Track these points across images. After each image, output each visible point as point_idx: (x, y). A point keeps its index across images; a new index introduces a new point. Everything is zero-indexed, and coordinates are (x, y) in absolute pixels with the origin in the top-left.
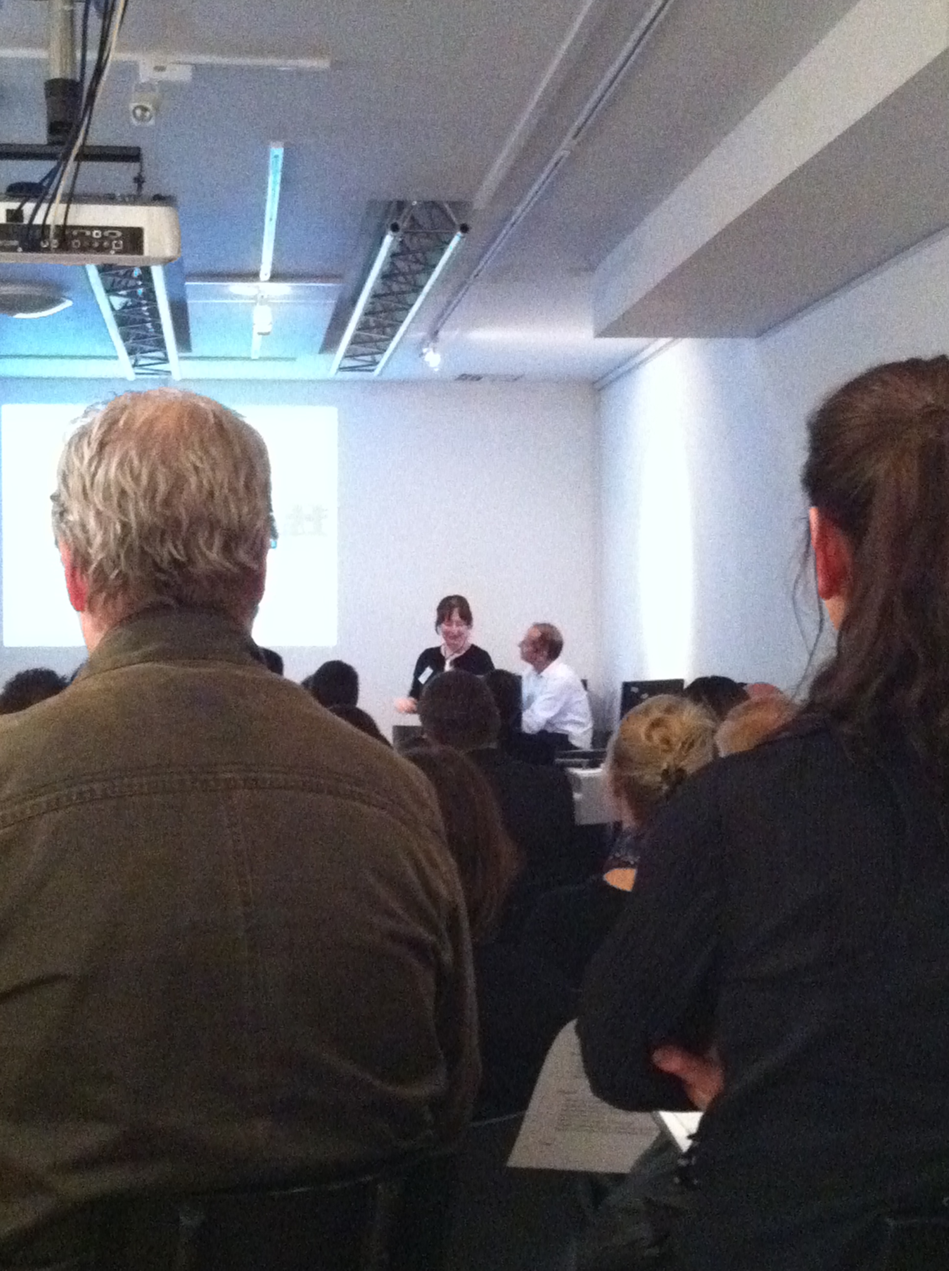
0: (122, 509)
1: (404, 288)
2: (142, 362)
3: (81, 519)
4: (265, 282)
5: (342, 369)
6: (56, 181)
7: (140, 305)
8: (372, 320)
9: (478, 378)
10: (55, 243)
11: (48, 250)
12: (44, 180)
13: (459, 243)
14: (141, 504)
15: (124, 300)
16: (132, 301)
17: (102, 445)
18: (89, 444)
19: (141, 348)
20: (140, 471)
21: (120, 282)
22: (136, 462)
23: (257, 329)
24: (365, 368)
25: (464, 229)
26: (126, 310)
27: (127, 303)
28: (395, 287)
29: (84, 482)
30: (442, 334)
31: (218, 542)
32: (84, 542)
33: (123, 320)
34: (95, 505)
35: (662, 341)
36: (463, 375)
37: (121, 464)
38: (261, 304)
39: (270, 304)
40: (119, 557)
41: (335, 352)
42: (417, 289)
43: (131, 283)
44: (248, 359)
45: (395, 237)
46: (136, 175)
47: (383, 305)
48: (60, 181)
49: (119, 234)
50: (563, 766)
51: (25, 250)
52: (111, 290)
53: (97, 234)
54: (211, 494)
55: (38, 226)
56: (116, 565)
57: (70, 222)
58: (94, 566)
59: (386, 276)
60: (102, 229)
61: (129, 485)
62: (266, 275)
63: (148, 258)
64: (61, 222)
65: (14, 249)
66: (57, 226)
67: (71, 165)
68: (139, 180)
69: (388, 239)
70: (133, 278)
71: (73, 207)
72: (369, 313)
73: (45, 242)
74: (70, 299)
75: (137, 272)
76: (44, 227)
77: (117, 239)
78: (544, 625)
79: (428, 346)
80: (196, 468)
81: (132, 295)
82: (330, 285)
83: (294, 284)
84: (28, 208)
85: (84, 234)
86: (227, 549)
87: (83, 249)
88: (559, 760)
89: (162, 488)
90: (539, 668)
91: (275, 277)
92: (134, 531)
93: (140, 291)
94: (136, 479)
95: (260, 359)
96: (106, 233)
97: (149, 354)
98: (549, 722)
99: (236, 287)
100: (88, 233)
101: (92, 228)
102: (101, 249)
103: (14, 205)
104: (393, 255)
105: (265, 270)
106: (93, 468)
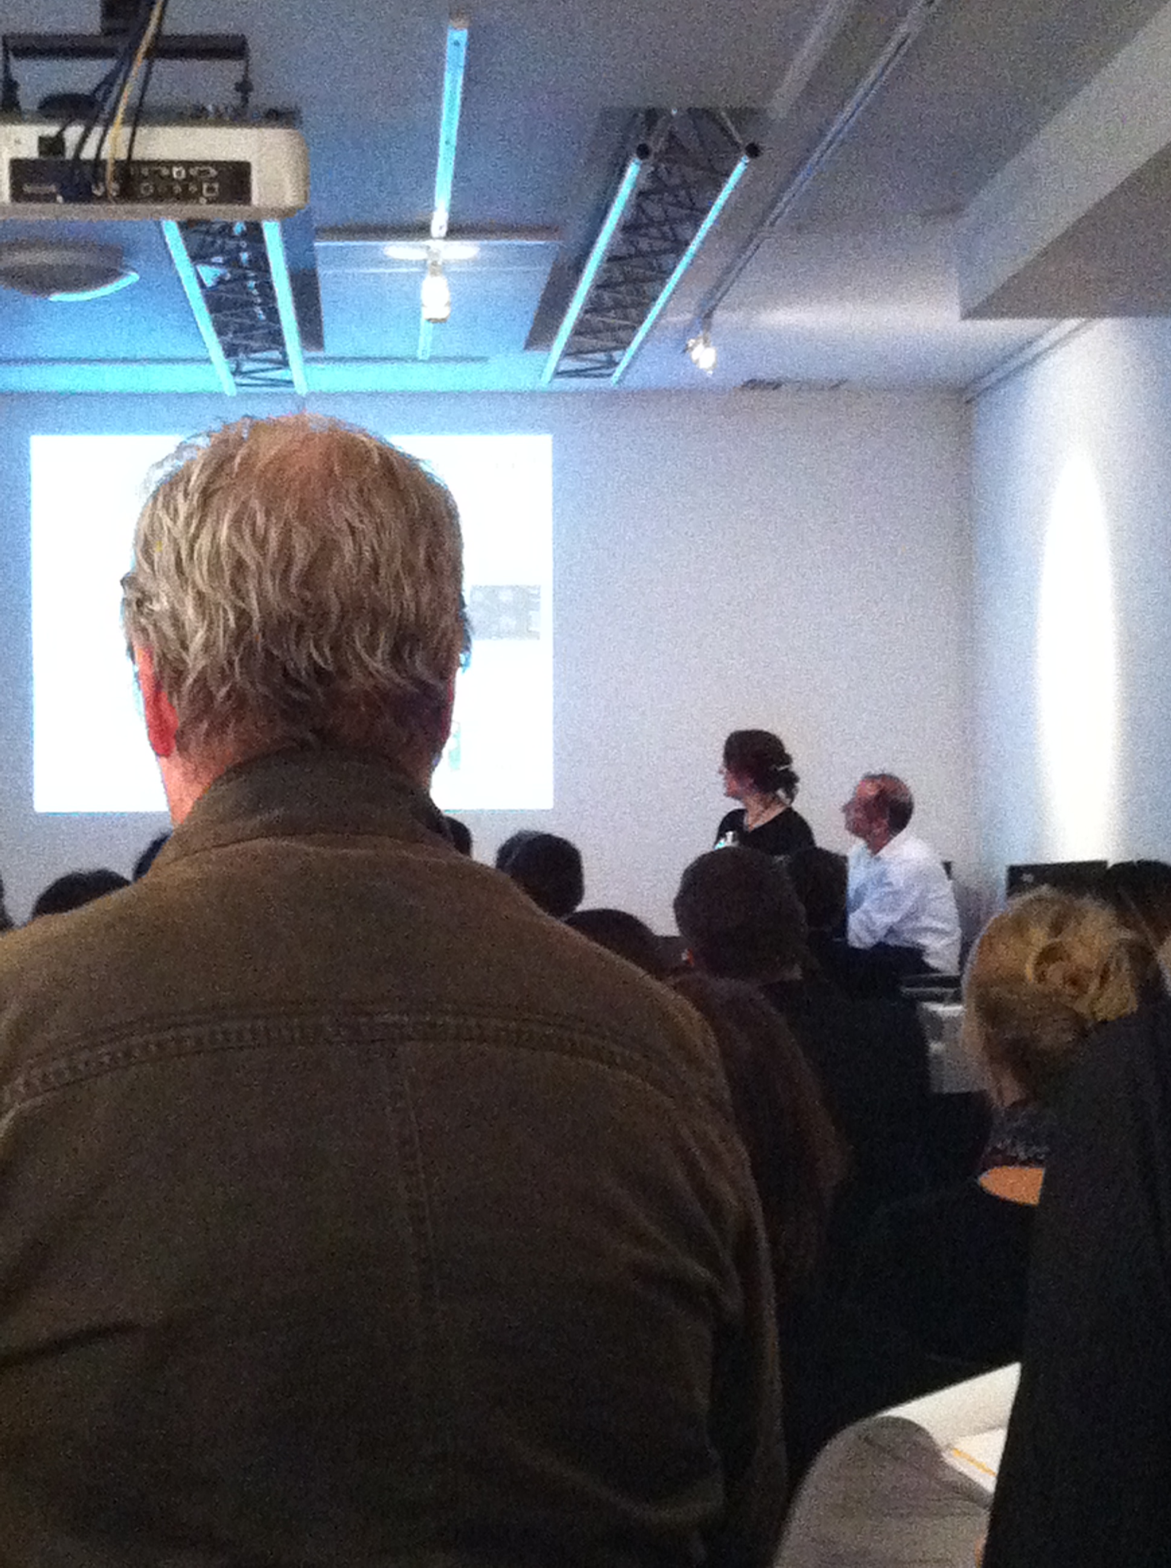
0: (238, 590)
1: (659, 245)
2: (247, 367)
3: (173, 608)
4: (439, 238)
5: (558, 374)
6: (116, 90)
7: (246, 278)
8: (606, 296)
9: (776, 385)
10: (114, 187)
11: (104, 198)
12: (97, 89)
13: (745, 174)
14: (269, 584)
15: (219, 271)
16: (231, 272)
17: (207, 495)
18: (186, 494)
19: (246, 347)
20: (266, 531)
21: (213, 243)
22: (260, 519)
23: (426, 313)
24: (597, 372)
25: (753, 151)
26: (222, 287)
27: (224, 275)
28: (644, 245)
29: (179, 553)
30: (719, 316)
31: (384, 644)
32: (175, 646)
33: (216, 301)
34: (194, 585)
35: (1071, 323)
36: (751, 381)
37: (236, 523)
38: (434, 273)
39: (448, 275)
40: (231, 663)
41: (549, 347)
42: (679, 246)
43: (231, 244)
44: (415, 360)
45: (642, 166)
46: (240, 79)
47: (623, 273)
48: (122, 91)
49: (213, 172)
50: (913, 1002)
51: (68, 199)
52: (198, 257)
53: (179, 173)
54: (375, 568)
55: (86, 162)
56: (224, 678)
57: (137, 155)
58: (190, 681)
59: (628, 228)
60: (188, 164)
61: (249, 554)
62: (441, 228)
63: (258, 210)
64: (123, 155)
65: (50, 198)
66: (117, 163)
67: (139, 64)
68: (244, 87)
69: (633, 170)
70: (233, 237)
71: (142, 131)
72: (601, 285)
73: (98, 187)
74: (134, 270)
75: (238, 228)
76: (98, 163)
77: (212, 180)
78: (883, 777)
79: (696, 338)
80: (353, 531)
81: (232, 262)
82: (542, 243)
83: (486, 242)
84: (73, 133)
85: (157, 172)
86: (396, 656)
87: (157, 198)
88: (906, 990)
89: (301, 558)
90: (875, 846)
91: (455, 231)
92: (256, 627)
93: (244, 256)
94: (261, 543)
95: (434, 359)
96: (193, 172)
97: (258, 355)
98: (891, 931)
99: (397, 250)
100: (165, 172)
101: (170, 164)
102: (186, 196)
103: (51, 130)
104: (641, 195)
105: (439, 221)
106: (192, 530)
